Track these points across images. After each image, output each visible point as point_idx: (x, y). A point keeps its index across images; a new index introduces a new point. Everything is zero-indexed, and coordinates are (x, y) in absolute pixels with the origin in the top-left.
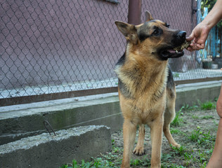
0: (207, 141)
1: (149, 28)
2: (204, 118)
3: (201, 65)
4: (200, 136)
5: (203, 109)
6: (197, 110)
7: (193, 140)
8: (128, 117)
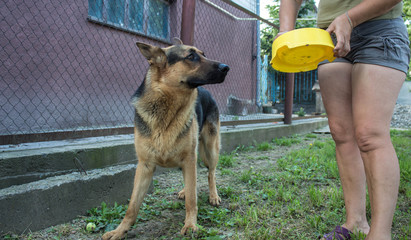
0: (259, 181)
1: (183, 51)
2: (260, 159)
3: (262, 109)
4: (252, 177)
5: (259, 150)
6: (253, 151)
7: (244, 181)
8: (143, 159)
